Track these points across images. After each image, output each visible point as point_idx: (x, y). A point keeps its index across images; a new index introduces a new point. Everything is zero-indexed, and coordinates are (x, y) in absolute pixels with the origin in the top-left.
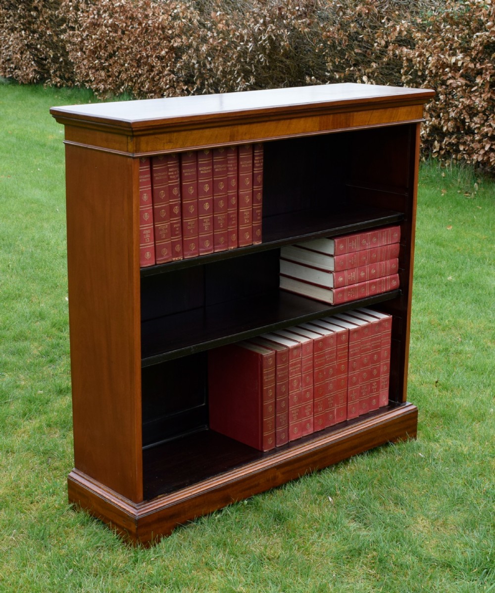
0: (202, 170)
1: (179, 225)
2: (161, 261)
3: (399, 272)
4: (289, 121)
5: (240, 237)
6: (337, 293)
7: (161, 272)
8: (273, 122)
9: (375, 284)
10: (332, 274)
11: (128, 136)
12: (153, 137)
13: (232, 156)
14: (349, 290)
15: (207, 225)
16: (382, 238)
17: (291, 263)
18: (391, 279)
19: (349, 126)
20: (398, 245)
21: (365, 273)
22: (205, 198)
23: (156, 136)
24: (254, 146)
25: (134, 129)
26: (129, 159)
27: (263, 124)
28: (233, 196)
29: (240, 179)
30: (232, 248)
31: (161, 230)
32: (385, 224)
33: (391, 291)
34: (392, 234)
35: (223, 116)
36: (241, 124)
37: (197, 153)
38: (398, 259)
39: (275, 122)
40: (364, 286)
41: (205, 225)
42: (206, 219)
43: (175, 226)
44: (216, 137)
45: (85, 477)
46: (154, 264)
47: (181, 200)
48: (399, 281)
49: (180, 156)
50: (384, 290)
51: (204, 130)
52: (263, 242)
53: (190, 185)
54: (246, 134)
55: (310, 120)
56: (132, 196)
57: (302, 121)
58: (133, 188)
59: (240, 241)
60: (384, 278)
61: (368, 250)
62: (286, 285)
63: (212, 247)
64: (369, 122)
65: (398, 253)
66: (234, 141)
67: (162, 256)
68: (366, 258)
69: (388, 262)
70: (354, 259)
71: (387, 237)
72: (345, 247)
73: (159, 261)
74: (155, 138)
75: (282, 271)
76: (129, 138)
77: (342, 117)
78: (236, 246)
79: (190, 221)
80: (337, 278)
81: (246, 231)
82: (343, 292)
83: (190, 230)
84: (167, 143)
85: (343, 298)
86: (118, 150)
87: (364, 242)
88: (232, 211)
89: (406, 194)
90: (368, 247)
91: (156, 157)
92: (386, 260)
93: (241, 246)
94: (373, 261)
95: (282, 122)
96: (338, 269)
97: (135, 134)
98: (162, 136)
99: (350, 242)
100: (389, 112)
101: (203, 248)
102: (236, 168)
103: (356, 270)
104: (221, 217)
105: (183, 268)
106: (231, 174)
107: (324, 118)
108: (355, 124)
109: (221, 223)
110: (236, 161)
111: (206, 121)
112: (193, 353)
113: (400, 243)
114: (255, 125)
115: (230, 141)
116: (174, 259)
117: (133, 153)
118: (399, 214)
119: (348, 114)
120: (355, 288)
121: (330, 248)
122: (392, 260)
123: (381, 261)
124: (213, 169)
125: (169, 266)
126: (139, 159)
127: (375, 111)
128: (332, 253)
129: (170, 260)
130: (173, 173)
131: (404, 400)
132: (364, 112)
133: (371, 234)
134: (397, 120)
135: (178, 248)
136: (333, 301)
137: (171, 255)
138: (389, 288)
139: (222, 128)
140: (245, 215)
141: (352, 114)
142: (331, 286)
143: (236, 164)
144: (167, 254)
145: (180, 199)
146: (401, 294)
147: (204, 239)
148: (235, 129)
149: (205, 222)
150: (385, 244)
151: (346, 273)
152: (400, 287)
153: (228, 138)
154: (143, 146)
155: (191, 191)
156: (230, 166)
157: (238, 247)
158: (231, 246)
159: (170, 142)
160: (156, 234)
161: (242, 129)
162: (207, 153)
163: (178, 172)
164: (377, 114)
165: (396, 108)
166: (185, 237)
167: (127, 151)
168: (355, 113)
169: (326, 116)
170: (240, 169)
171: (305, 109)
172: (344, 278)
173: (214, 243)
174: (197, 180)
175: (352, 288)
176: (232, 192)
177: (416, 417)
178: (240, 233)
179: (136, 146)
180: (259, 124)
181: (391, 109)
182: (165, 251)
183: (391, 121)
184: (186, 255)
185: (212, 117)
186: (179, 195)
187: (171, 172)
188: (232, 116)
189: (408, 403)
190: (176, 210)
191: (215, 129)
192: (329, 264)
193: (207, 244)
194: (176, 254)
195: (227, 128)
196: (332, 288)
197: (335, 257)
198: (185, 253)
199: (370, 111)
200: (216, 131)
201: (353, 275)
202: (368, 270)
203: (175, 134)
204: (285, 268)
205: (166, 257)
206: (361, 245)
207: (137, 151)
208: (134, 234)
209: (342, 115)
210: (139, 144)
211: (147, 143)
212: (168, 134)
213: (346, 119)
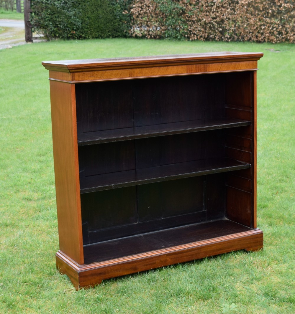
4: (166, 67)
8: (156, 68)
12: (82, 73)
19: (207, 71)
23: (84, 73)
25: (69, 69)
35: (123, 63)
36: (136, 68)
39: (157, 68)
44: (121, 74)
45: (62, 254)
51: (113, 71)
54: (139, 73)
55: (180, 67)
57: (175, 67)
64: (220, 69)
66: (132, 77)
74: (84, 74)
76: (68, 73)
77: (202, 66)
84: (91, 76)
86: (66, 80)
89: (251, 111)
95: (162, 68)
97: (71, 71)
98: (88, 73)
100: (233, 64)
107: (190, 66)
108: (210, 70)
111: (113, 66)
112: (113, 188)
114: (145, 69)
115: (130, 77)
118: (247, 122)
119: (206, 65)
126: (74, 84)
127: (223, 63)
131: (255, 227)
132: (216, 64)
134: (239, 69)
139: (124, 70)
141: (208, 64)
146: (251, 166)
153: (129, 75)
154: (76, 78)
159: (93, 76)
164: (225, 65)
165: (238, 62)
167: (69, 81)
168: (210, 64)
169: (191, 66)
177: (262, 236)
180: (147, 69)
181: (235, 63)
183: (236, 69)
188: (128, 63)
189: (257, 229)
191: (120, 70)
195: (127, 70)
199: (220, 64)
203: (96, 72)
207: (73, 80)
209: (201, 65)
210: (74, 76)
211: (79, 76)
212: (91, 72)
213: (205, 67)
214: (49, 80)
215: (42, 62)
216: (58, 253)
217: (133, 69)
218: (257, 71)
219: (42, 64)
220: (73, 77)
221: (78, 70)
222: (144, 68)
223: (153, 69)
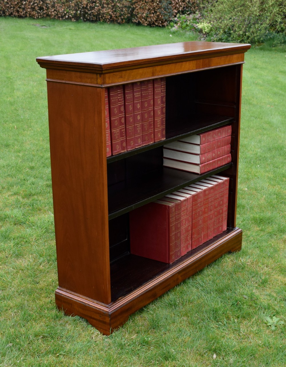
0: (136, 95)
1: (124, 130)
2: (115, 153)
3: (231, 152)
4: (181, 63)
5: (156, 136)
6: (202, 167)
7: (116, 160)
9: (219, 160)
10: (199, 156)
11: (97, 74)
12: (112, 74)
13: (150, 86)
14: (207, 164)
15: (139, 129)
16: (223, 133)
17: (171, 150)
18: (228, 157)
19: (210, 66)
20: (230, 136)
21: (215, 154)
22: (138, 112)
23: (114, 73)
24: (162, 79)
25: (103, 69)
26: (98, 89)
27: (168, 65)
28: (151, 110)
29: (155, 99)
30: (152, 143)
31: (115, 133)
32: (225, 124)
33: (227, 164)
34: (228, 130)
36: (157, 65)
37: (133, 84)
38: (230, 145)
39: (174, 64)
40: (215, 162)
41: (138, 129)
42: (138, 125)
43: (122, 131)
44: (145, 74)
45: (68, 292)
46: (111, 155)
47: (125, 114)
48: (231, 158)
49: (124, 86)
50: (224, 164)
52: (167, 138)
53: (130, 105)
54: (160, 71)
55: (192, 62)
56: (101, 113)
57: (188, 63)
58: (102, 107)
59: (155, 139)
60: (224, 157)
61: (216, 140)
62: (167, 163)
63: (141, 143)
64: (219, 64)
65: (230, 141)
66: (154, 76)
67: (116, 150)
68: (215, 145)
69: (226, 147)
70: (210, 146)
71: (225, 132)
72: (205, 139)
73: (114, 153)
74: (114, 75)
77: (207, 61)
78: (153, 142)
79: (130, 127)
80: (202, 157)
81: (158, 132)
82: (204, 166)
83: (130, 132)
84: (119, 78)
85: (204, 169)
86: (90, 83)
87: (214, 136)
88: (151, 119)
89: (235, 107)
90: (216, 139)
91: (112, 87)
92: (225, 146)
93: (156, 141)
94: (218, 147)
95: (178, 64)
96: (202, 153)
97: (103, 72)
98: (117, 73)
99: (208, 136)
100: (229, 57)
101: (137, 144)
102: (153, 93)
103: (211, 153)
104: (146, 124)
105: (127, 157)
106: (151, 97)
108: (213, 65)
109: (146, 127)
110: (152, 89)
112: (134, 209)
113: (231, 135)
114: (164, 66)
115: (152, 76)
116: (122, 151)
117: (101, 85)
118: (231, 118)
120: (210, 163)
121: (197, 140)
122: (227, 146)
123: (222, 146)
124: (141, 94)
125: (120, 156)
127: (222, 57)
128: (199, 143)
129: (120, 152)
130: (120, 97)
131: (235, 226)
132: (217, 58)
133: (218, 131)
134: (232, 62)
135: (124, 144)
136: (200, 172)
137: (121, 149)
138: (226, 162)
139: (148, 68)
140: (158, 122)
141: (211, 58)
142: (199, 163)
143: (153, 91)
144: (119, 149)
145: (124, 114)
146: (233, 165)
147: (137, 138)
149: (138, 127)
150: (225, 136)
151: (206, 154)
152: (232, 161)
153: (151, 74)
154: (107, 80)
155: (131, 108)
156: (149, 92)
157: (154, 142)
158: (151, 142)
159: (121, 77)
160: (113, 137)
161: (158, 68)
162: (139, 84)
163: (123, 96)
165: (232, 55)
166: (128, 137)
167: (97, 84)
168: (213, 58)
169: (199, 60)
170: (155, 94)
171: (190, 56)
172: (205, 158)
173: (143, 140)
174: (133, 101)
175: (209, 163)
176: (151, 108)
178: (155, 133)
180: (166, 65)
182: (118, 147)
184: (129, 148)
185: (144, 61)
186: (124, 111)
187: (119, 96)
188: (154, 60)
189: (237, 228)
190: (123, 120)
192: (197, 150)
193: (139, 141)
194: (123, 148)
195: (150, 68)
196: (199, 164)
197: (201, 145)
198: (128, 147)
200: (145, 70)
201: (209, 155)
202: (216, 152)
203: (124, 72)
206: (213, 138)
207: (104, 83)
208: (103, 137)
209: (207, 59)
210: (105, 78)
211: (109, 78)
212: (120, 72)
213: (209, 62)
214: (46, 82)
215: (37, 58)
216: (58, 291)
217: (155, 67)
218: (243, 64)
219: (37, 61)
220: (104, 79)
221: (110, 71)
223: (171, 65)
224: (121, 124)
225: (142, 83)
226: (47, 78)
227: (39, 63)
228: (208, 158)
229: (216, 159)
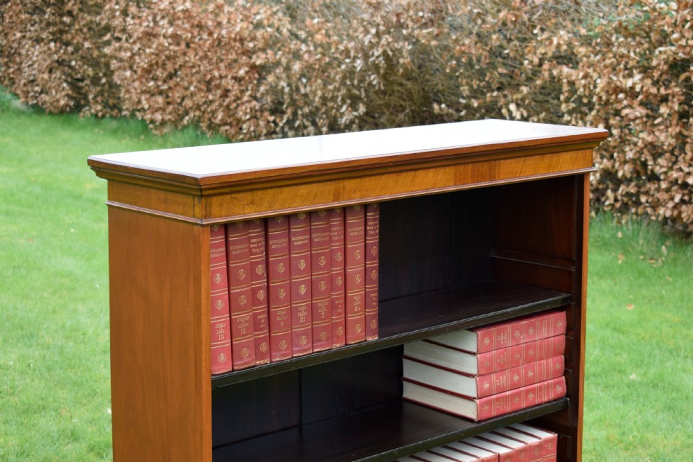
0: (295, 241)
1: (265, 316)
2: (240, 365)
3: (566, 373)
4: (413, 173)
5: (349, 331)
6: (482, 405)
7: (241, 381)
8: (391, 175)
9: (533, 391)
10: (474, 379)
11: (194, 196)
12: (228, 197)
13: (336, 221)
14: (498, 399)
15: (302, 315)
16: (541, 329)
17: (419, 364)
18: (555, 384)
19: (494, 179)
20: (564, 337)
21: (520, 376)
22: (301, 278)
23: (234, 196)
24: (366, 207)
25: (202, 187)
26: (196, 228)
27: (377, 177)
28: (338, 275)
29: (348, 251)
30: (338, 346)
31: (241, 323)
32: (546, 309)
33: (555, 400)
34: (555, 323)
35: (324, 168)
36: (349, 178)
37: (289, 218)
38: (563, 356)
39: (394, 175)
40: (518, 394)
41: (300, 314)
42: (302, 307)
43: (259, 317)
44: (314, 196)
46: (231, 369)
47: (268, 282)
48: (565, 386)
49: (266, 222)
50: (545, 399)
51: (299, 187)
52: (380, 336)
53: (280, 261)
54: (355, 191)
55: (441, 171)
56: (201, 278)
57: (431, 173)
58: (202, 266)
59: (348, 337)
60: (545, 383)
61: (523, 345)
62: (410, 393)
63: (310, 345)
64: (521, 173)
65: (564, 347)
66: (339, 200)
67: (242, 359)
68: (521, 356)
69: (550, 361)
70: (504, 357)
71: (548, 327)
72: (491, 342)
73: (237, 365)
74: (232, 198)
75: (406, 375)
76: (196, 199)
77: (485, 167)
78: (344, 343)
79: (280, 311)
80: (482, 383)
81: (356, 322)
82: (489, 403)
83: (280, 322)
84: (248, 205)
85: (490, 410)
86: (181, 214)
87: (517, 334)
88: (337, 295)
89: (573, 269)
90: (522, 341)
91: (233, 223)
92: (547, 358)
93: (350, 343)
94: (529, 360)
95: (404, 174)
96: (482, 372)
97: (204, 193)
98: (242, 195)
99: (499, 334)
100: (547, 159)
101: (297, 346)
102: (342, 237)
103: (508, 372)
104: (322, 304)
105: (271, 375)
106: (337, 245)
107: (461, 169)
108: (502, 177)
109: (323, 312)
110: (343, 227)
111: (301, 175)
113: (566, 335)
114: (367, 180)
115: (334, 201)
116: (258, 362)
117: (202, 220)
118: (563, 296)
119: (493, 163)
120: (506, 397)
121: (471, 342)
122: (556, 358)
123: (541, 359)
124: (311, 239)
125: (251, 371)
126: (209, 227)
127: (528, 158)
128: (474, 350)
129: (253, 364)
130: (256, 245)
132: (514, 160)
133: (527, 324)
135: (264, 347)
136: (477, 416)
137: (254, 357)
138: (552, 396)
139: (322, 184)
140: (355, 300)
141: (497, 162)
142: (473, 394)
143: (343, 232)
144: (249, 356)
145: (266, 280)
146: (568, 404)
147: (299, 335)
148: (341, 184)
149: (300, 311)
150: (546, 336)
151: (493, 377)
152: (567, 395)
153: (332, 197)
154: (215, 209)
155: (281, 269)
156: (334, 234)
157: (346, 345)
158: (337, 343)
159: (252, 203)
160: (234, 330)
161: (351, 184)
162: (303, 217)
163: (264, 243)
164: (531, 161)
165: (556, 154)
166: (273, 332)
167: (194, 217)
168: (503, 162)
169: (463, 166)
170: (348, 239)
171: (434, 157)
172: (490, 383)
173: (313, 340)
174: (290, 254)
175: (502, 397)
176: (337, 270)
178: (348, 325)
179: (206, 210)
180: (373, 178)
181: (550, 155)
182: (246, 352)
184: (275, 357)
185: (310, 169)
186: (265, 275)
187: (254, 243)
188: (335, 167)
190: (261, 295)
191: (313, 185)
192: (470, 365)
193: (304, 341)
194: (260, 356)
195: (329, 183)
196: (474, 398)
197: (478, 355)
198: (273, 354)
199: (522, 158)
200: (315, 188)
201: (504, 379)
202: (523, 372)
203: (259, 193)
204: (411, 371)
205: (247, 360)
206: (513, 338)
207: (206, 217)
208: (203, 330)
209: (484, 163)
210: (210, 206)
211: (221, 205)
212: (249, 193)
213: (490, 169)
217: (342, 181)
219: (89, 164)
220: (208, 209)
221: (222, 191)
222: (366, 176)
223: (384, 177)
224: (254, 301)
225: (310, 214)
226: (110, 199)
227: (93, 168)
228: (500, 386)
229: (524, 388)
